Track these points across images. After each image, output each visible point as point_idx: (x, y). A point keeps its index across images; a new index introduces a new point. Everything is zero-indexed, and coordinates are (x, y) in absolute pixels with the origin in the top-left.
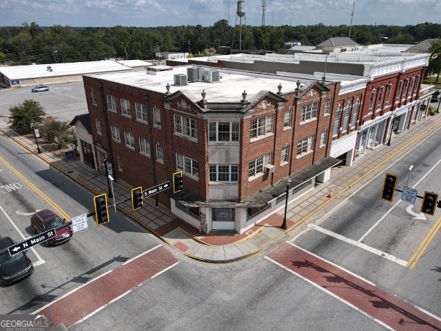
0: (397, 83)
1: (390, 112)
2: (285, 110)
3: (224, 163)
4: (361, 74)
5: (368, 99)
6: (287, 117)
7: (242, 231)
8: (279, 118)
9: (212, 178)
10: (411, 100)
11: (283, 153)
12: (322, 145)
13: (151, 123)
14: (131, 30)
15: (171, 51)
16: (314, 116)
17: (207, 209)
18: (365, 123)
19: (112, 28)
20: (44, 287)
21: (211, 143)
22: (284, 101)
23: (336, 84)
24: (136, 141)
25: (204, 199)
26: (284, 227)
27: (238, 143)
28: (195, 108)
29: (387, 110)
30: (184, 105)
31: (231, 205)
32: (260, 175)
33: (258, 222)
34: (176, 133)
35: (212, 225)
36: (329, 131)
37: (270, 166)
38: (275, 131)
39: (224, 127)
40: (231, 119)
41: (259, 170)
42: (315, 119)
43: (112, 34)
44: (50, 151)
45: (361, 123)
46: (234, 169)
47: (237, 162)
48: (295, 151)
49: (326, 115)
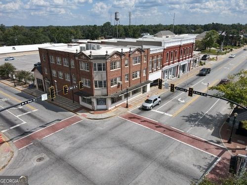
0: (180, 49)
1: (178, 63)
2: (125, 59)
3: (100, 80)
4: (161, 46)
5: (165, 56)
6: (126, 62)
7: (109, 109)
8: (122, 62)
9: (96, 86)
10: (189, 58)
11: (126, 77)
12: (144, 75)
13: (70, 66)
14: (58, 28)
15: (80, 39)
16: (139, 62)
17: (94, 99)
18: (165, 67)
19: (47, 27)
20: (28, 129)
21: (95, 71)
22: (124, 55)
23: (148, 49)
24: (64, 75)
25: (93, 95)
26: (127, 107)
27: (105, 71)
28: (88, 58)
29: (176, 62)
30: (83, 57)
31: (104, 97)
32: (116, 85)
33: (116, 106)
34: (81, 69)
35: (97, 107)
36: (147, 70)
37: (120, 82)
38: (121, 67)
39: (100, 65)
40: (102, 62)
41: (116, 83)
42: (140, 63)
43: (47, 30)
44: (20, 85)
45: (163, 66)
46: (105, 82)
47: (105, 79)
48: (131, 77)
49: (145, 62)
